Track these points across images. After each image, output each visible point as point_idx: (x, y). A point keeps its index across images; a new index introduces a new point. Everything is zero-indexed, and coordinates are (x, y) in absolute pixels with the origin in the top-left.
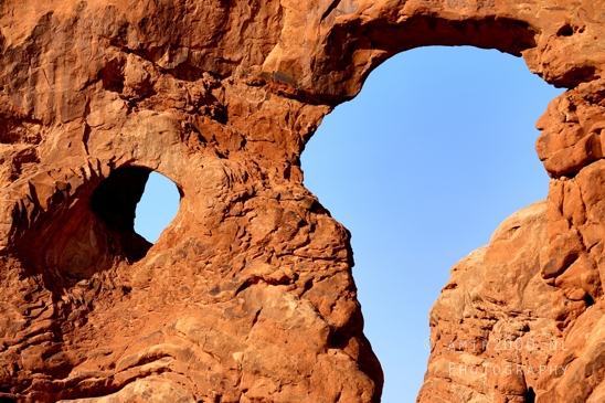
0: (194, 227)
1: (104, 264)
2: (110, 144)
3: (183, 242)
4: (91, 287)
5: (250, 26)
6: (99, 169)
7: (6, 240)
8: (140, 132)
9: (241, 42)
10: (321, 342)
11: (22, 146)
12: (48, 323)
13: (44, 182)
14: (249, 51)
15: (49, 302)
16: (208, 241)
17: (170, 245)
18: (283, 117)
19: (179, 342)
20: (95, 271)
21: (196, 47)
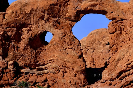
0: (56, 40)
2: (43, 28)
3: (55, 43)
4: (40, 49)
5: (64, 10)
6: (41, 32)
7: (28, 43)
8: (47, 26)
10: (78, 58)
11: (29, 28)
12: (35, 55)
13: (33, 34)
15: (34, 52)
16: (59, 43)
17: (52, 43)
18: (69, 24)
19: (55, 58)
20: (41, 47)
21: (56, 13)
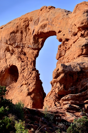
1: (11, 83)
2: (9, 62)
4: (9, 88)
5: (26, 37)
6: (8, 66)
9: (25, 40)
10: (26, 95)
14: (27, 41)
18: (31, 53)
20: (10, 85)
21: (18, 42)
